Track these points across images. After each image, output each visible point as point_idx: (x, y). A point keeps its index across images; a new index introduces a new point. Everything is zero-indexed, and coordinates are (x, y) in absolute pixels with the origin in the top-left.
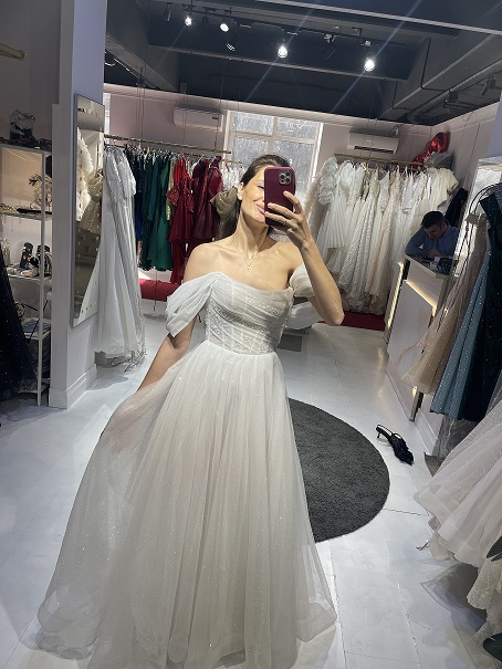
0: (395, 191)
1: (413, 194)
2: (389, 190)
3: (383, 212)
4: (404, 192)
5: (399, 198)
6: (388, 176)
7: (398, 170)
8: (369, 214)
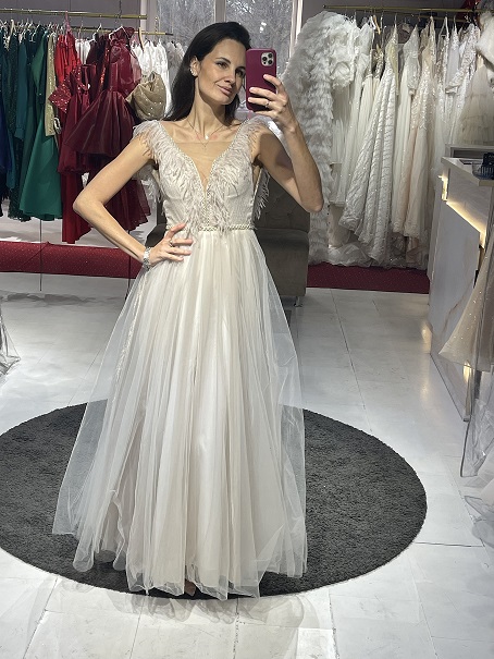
0: (430, 58)
1: (460, 62)
2: (420, 58)
3: (412, 96)
4: (445, 60)
5: (438, 71)
6: (414, 35)
7: (433, 24)
8: (387, 101)
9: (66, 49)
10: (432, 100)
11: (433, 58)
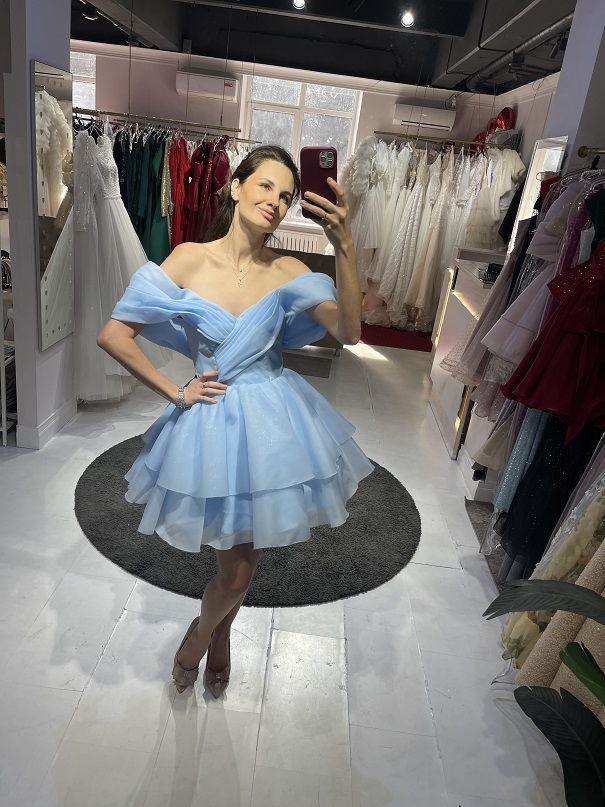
0: (448, 178)
1: (470, 182)
2: (441, 177)
3: (433, 205)
4: (459, 180)
5: (453, 187)
6: (439, 159)
7: (453, 152)
8: (416, 208)
9: (179, 149)
10: (446, 208)
11: (450, 178)
